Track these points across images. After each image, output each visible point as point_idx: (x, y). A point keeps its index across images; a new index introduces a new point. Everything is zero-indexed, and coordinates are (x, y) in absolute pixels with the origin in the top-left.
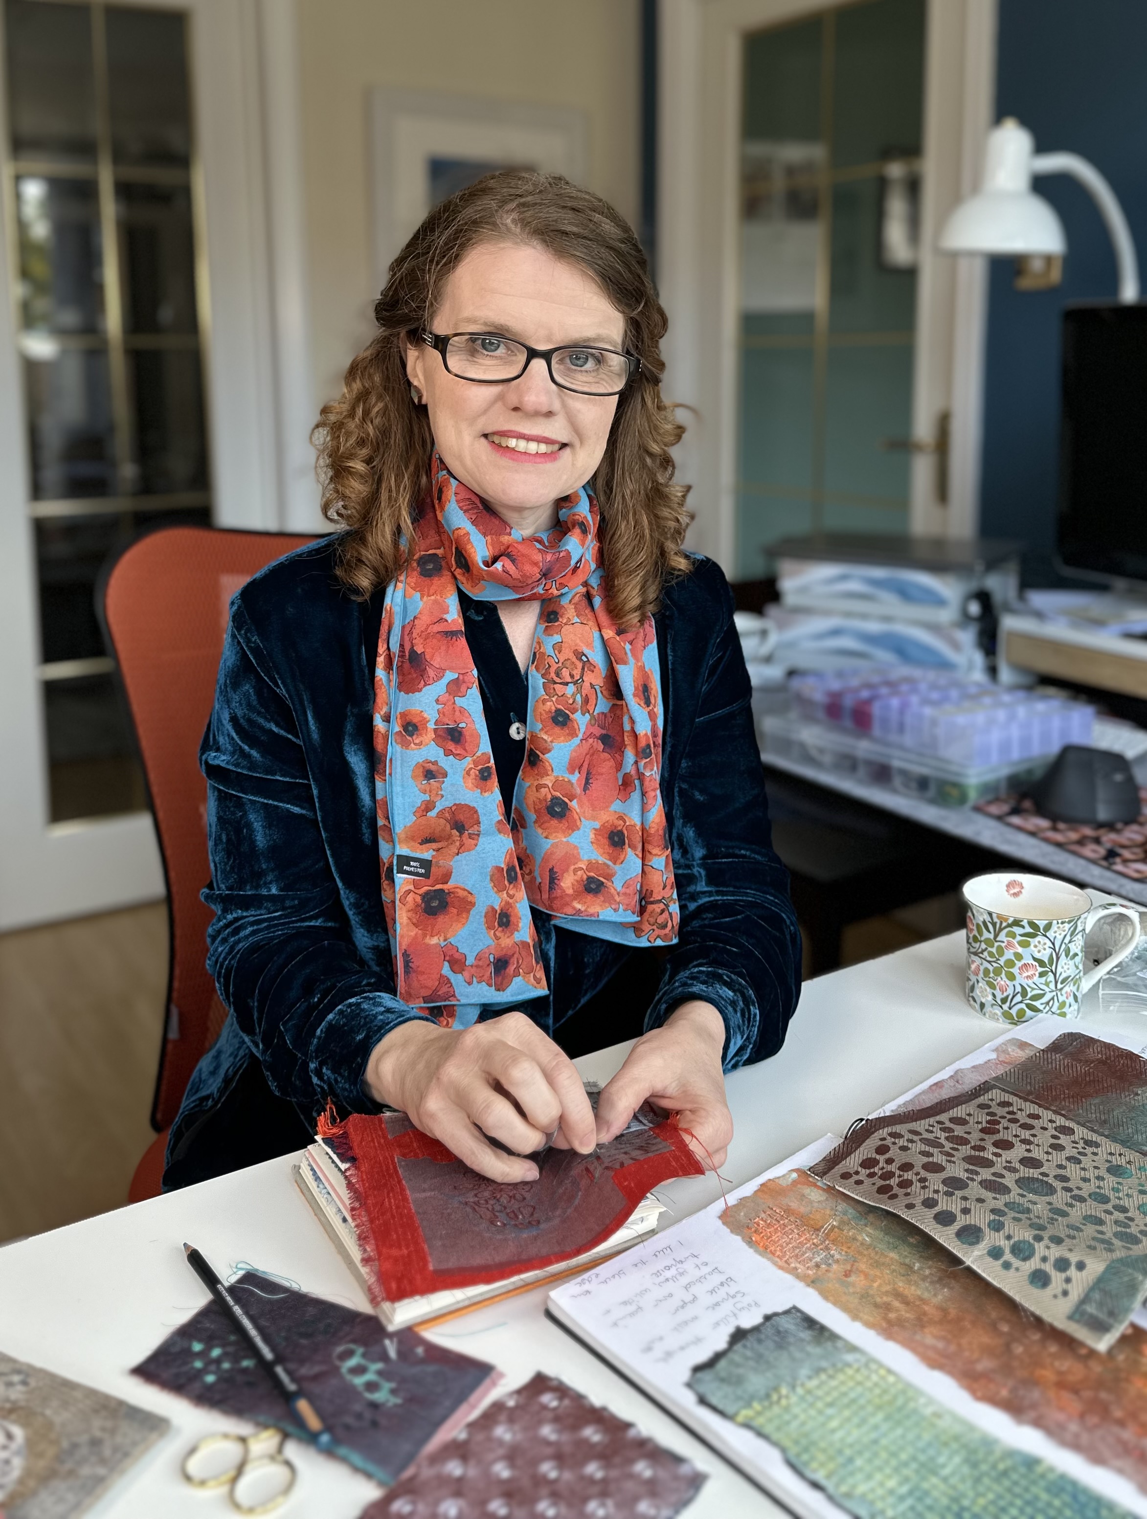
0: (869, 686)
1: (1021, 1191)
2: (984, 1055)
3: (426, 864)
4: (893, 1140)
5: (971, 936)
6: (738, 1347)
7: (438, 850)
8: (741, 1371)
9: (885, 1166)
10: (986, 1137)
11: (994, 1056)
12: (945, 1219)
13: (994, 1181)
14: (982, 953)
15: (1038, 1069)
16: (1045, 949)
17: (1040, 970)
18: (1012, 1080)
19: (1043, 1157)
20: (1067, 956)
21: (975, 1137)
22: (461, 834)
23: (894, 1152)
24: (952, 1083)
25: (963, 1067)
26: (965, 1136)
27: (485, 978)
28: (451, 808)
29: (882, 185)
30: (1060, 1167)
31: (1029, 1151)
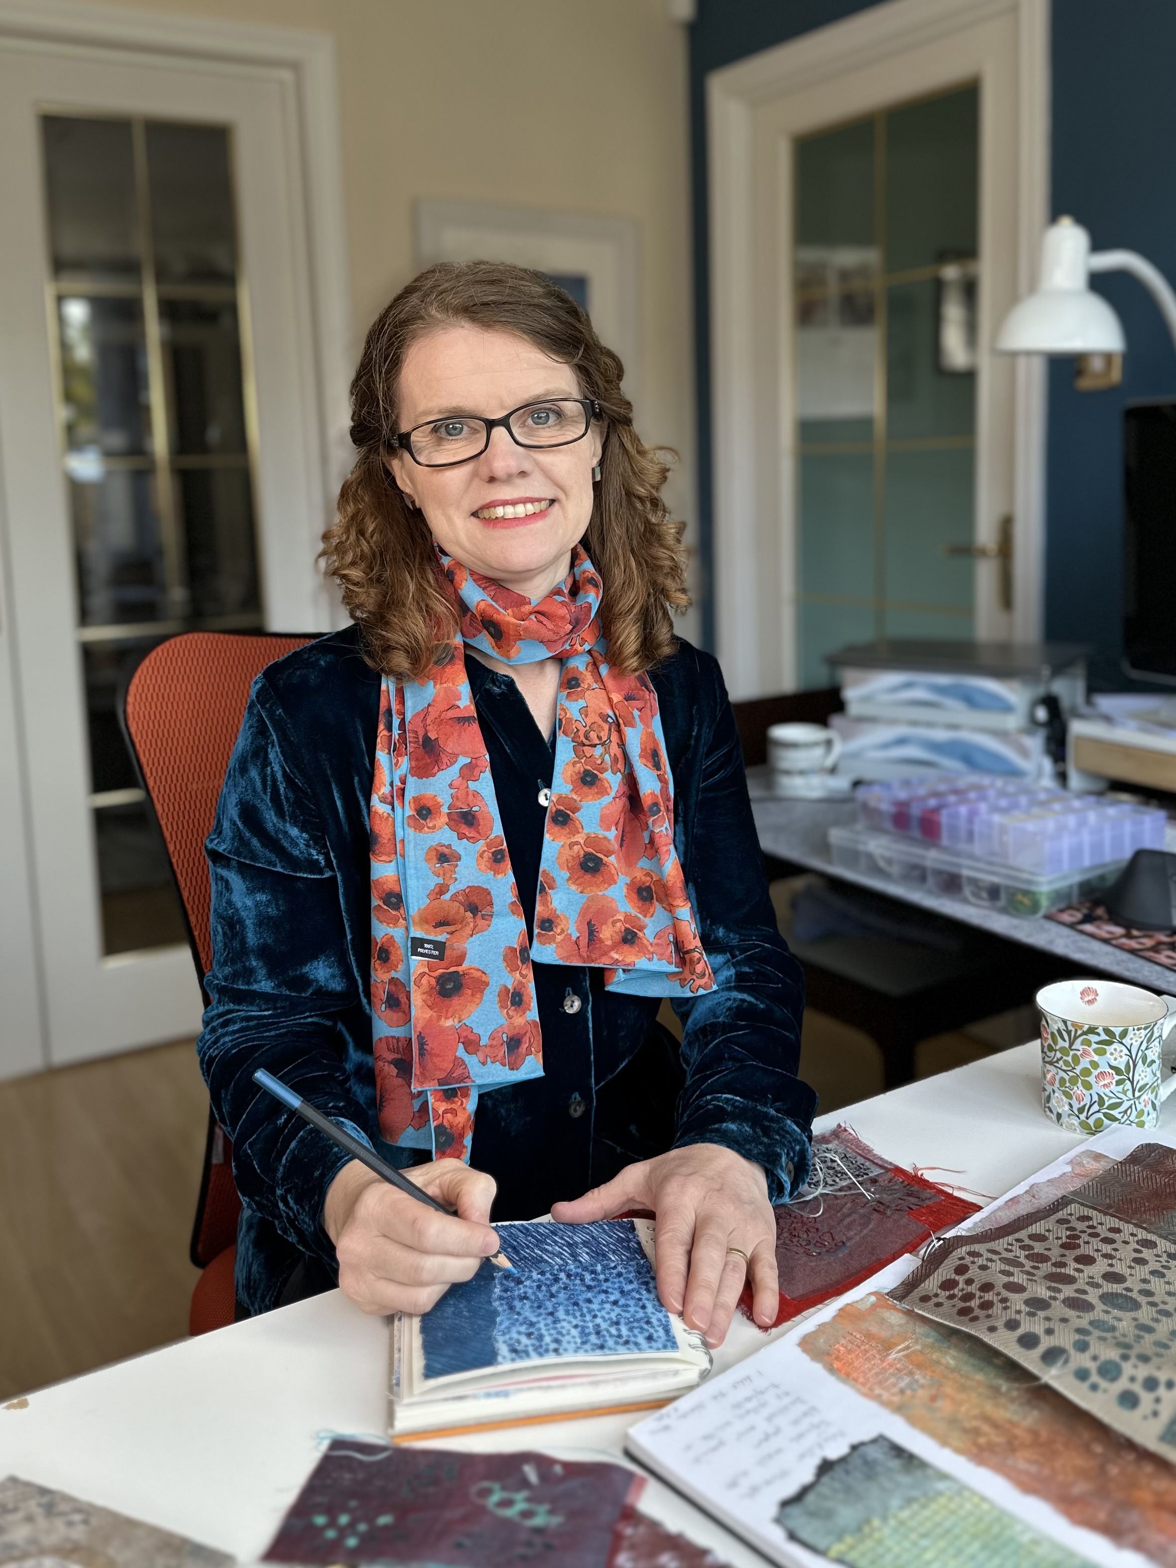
0: (936, 794)
1: (1105, 1308)
2: (1059, 1168)
3: (440, 946)
4: (972, 1259)
5: (1046, 1045)
6: (825, 1479)
7: (452, 933)
8: (829, 1504)
9: (965, 1287)
10: (1067, 1252)
11: (1068, 1169)
12: (1028, 1341)
13: (1078, 1298)
14: (1057, 1062)
15: (1117, 1182)
16: (1121, 1057)
17: (1117, 1078)
18: (1091, 1194)
19: (1126, 1272)
20: (1144, 1063)
21: (1055, 1254)
22: (475, 915)
23: (971, 1273)
24: (1028, 1198)
25: (1038, 1181)
26: (1046, 1253)
27: (499, 1058)
28: (464, 891)
29: (939, 286)
30: (1144, 1281)
31: (1111, 1265)
